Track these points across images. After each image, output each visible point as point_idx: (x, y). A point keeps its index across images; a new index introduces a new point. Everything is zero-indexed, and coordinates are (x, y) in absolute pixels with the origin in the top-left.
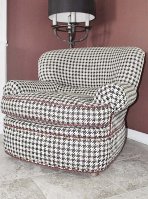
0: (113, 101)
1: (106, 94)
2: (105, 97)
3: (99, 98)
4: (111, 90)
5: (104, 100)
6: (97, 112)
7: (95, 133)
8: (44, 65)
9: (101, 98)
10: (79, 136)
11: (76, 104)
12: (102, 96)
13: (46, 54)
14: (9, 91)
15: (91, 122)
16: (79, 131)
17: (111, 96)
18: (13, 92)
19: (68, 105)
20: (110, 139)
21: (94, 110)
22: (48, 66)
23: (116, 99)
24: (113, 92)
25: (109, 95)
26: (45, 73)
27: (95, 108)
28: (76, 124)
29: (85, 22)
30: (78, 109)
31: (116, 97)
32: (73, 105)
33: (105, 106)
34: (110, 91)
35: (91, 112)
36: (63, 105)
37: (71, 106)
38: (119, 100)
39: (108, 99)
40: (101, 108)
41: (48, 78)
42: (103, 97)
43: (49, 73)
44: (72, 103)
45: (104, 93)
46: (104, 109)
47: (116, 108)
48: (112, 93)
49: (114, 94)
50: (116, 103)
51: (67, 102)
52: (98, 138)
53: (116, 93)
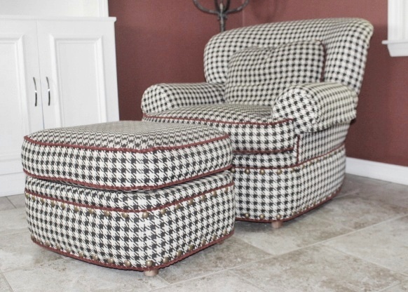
6: (270, 130)
7: (270, 160)
8: (212, 57)
10: (248, 166)
11: (241, 120)
13: (216, 38)
15: (263, 146)
16: (247, 159)
19: (229, 123)
20: (297, 171)
21: (266, 127)
22: (220, 59)
26: (215, 70)
27: (267, 125)
28: (242, 150)
30: (244, 127)
32: (236, 121)
33: (284, 121)
35: (262, 131)
36: (222, 122)
37: (234, 123)
40: (278, 124)
41: (220, 78)
43: (220, 70)
44: (235, 119)
46: (281, 126)
51: (229, 118)
52: (275, 168)
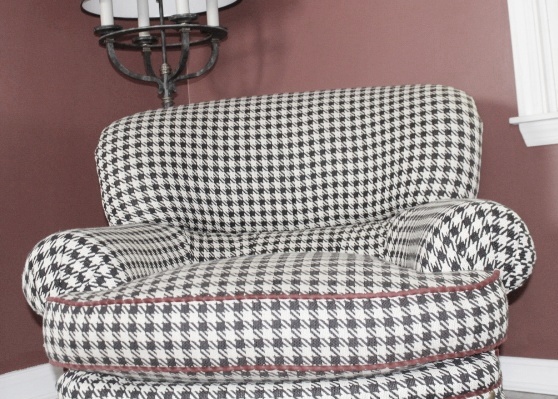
0: (502, 257)
1: (474, 237)
2: (472, 250)
3: (451, 254)
4: (490, 224)
5: (469, 260)
9: (459, 253)
12: (461, 247)
14: (62, 275)
17: (491, 243)
18: (81, 278)
23: (510, 251)
24: (496, 229)
25: (485, 240)
29: (204, 14)
31: (509, 245)
34: (487, 228)
38: (520, 251)
39: (482, 253)
42: (465, 250)
45: (464, 235)
47: (511, 279)
48: (495, 234)
49: (502, 233)
50: (512, 264)
53: (507, 230)
